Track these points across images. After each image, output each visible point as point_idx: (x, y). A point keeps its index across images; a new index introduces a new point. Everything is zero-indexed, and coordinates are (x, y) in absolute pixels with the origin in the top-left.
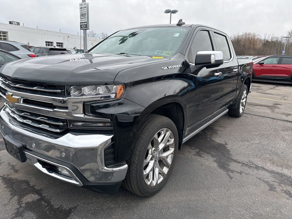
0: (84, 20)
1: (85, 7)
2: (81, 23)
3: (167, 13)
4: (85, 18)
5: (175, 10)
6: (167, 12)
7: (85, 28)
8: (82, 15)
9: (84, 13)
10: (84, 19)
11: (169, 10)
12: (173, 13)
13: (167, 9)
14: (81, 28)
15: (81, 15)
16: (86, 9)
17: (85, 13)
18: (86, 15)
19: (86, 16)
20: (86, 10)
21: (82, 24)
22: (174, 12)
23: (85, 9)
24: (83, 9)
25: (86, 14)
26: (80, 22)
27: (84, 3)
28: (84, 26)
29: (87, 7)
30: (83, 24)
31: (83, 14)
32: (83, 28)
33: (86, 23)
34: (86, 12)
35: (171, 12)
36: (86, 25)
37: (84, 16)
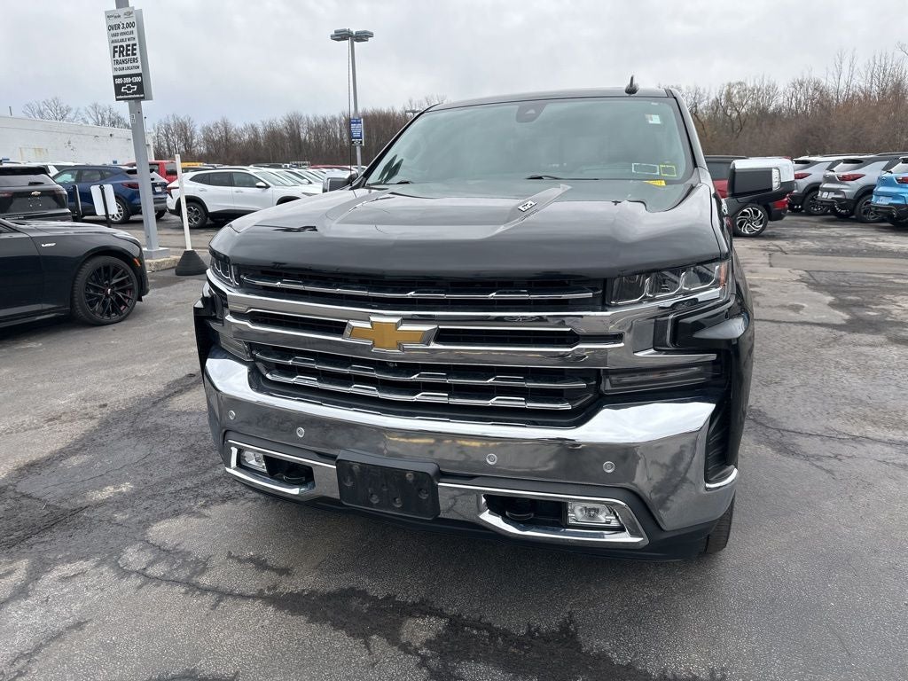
0: (128, 68)
1: (131, 25)
2: (115, 77)
3: (338, 40)
4: (135, 60)
5: (365, 32)
6: (341, 36)
7: (134, 93)
8: (121, 52)
9: (128, 46)
10: (129, 65)
11: (345, 31)
12: (358, 41)
13: (339, 28)
14: (117, 95)
15: (115, 52)
16: (135, 29)
17: (131, 43)
18: (137, 52)
19: (138, 55)
20: (135, 35)
21: (119, 81)
22: (362, 37)
23: (129, 29)
24: (123, 31)
25: (137, 47)
26: (111, 74)
27: (125, 10)
28: (129, 89)
29: (136, 24)
30: (128, 80)
31: (122, 46)
32: (125, 94)
33: (138, 79)
34: (136, 41)
35: (351, 36)
36: (140, 85)
37: (128, 55)
